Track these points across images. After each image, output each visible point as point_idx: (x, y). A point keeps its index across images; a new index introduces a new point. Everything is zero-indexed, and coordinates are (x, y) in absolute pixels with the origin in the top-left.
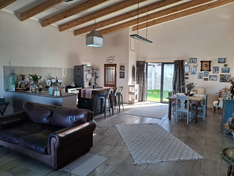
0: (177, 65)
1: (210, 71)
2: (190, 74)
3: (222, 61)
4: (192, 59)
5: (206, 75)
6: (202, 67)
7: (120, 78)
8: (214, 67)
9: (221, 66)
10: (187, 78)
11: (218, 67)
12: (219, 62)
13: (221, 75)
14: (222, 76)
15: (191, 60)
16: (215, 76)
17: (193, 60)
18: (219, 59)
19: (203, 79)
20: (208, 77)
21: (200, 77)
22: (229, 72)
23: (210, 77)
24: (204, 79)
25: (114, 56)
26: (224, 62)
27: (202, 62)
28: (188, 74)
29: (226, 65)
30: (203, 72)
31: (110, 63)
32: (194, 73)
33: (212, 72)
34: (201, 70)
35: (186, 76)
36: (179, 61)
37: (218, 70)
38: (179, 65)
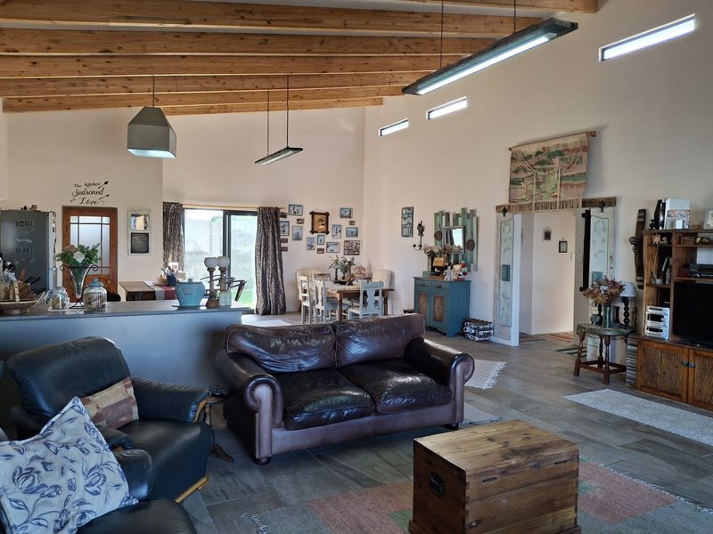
0: (267, 217)
1: (328, 233)
2: (290, 238)
3: (347, 214)
4: (294, 206)
5: (321, 242)
6: (313, 224)
7: (132, 252)
8: (334, 226)
9: (345, 223)
10: (286, 249)
11: (340, 226)
12: (342, 216)
13: (346, 242)
14: (347, 244)
15: (292, 209)
16: (337, 244)
17: (296, 208)
18: (341, 209)
19: (316, 250)
20: (324, 247)
21: (311, 247)
22: (357, 235)
23: (328, 247)
24: (319, 250)
25: (106, 183)
26: (350, 217)
27: (313, 214)
28: (286, 241)
29: (352, 223)
30: (316, 235)
31: (89, 205)
32: (298, 238)
33: (330, 234)
34: (313, 232)
35: (283, 245)
36: (270, 208)
37: (340, 231)
38: (270, 219)
